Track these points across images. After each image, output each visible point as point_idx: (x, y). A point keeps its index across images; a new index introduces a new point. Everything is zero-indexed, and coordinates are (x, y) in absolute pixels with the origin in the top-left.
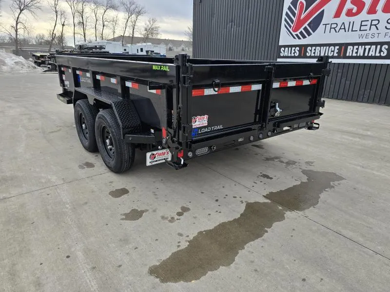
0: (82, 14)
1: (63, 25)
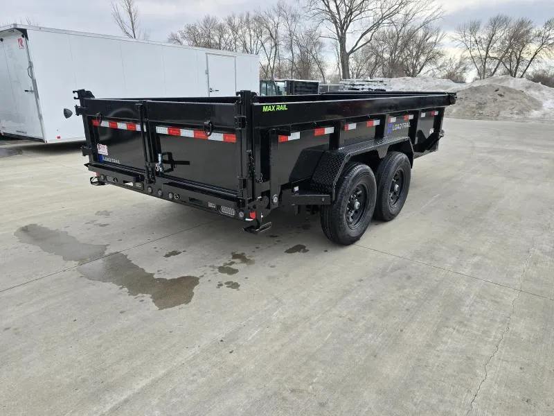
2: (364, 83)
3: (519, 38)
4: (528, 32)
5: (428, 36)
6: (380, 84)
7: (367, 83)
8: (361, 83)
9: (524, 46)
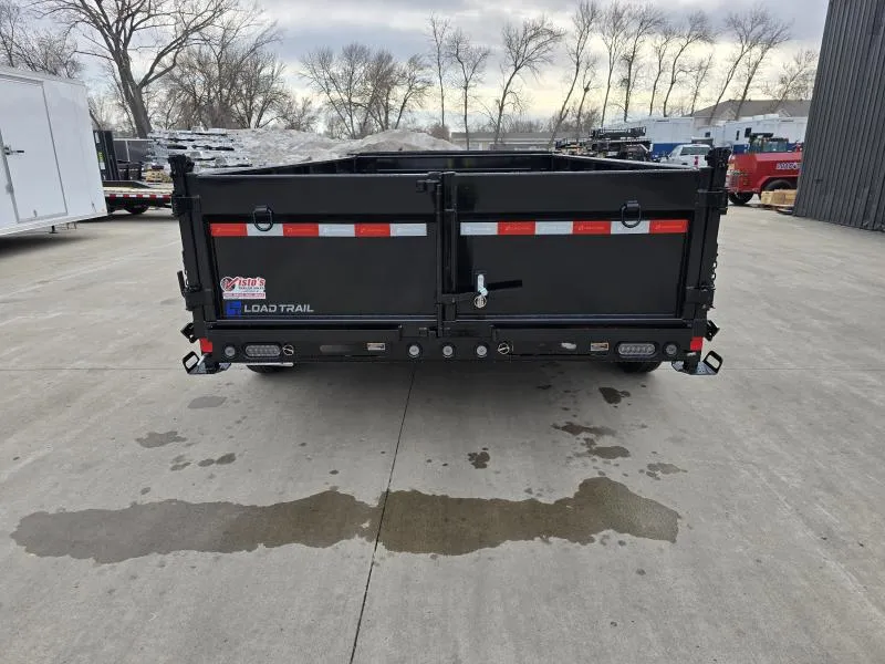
0: (630, 60)
1: (587, 90)
2: (194, 137)
3: (382, 78)
4: (391, 71)
5: (259, 67)
6: (222, 139)
7: (200, 137)
8: (189, 137)
9: (389, 89)
